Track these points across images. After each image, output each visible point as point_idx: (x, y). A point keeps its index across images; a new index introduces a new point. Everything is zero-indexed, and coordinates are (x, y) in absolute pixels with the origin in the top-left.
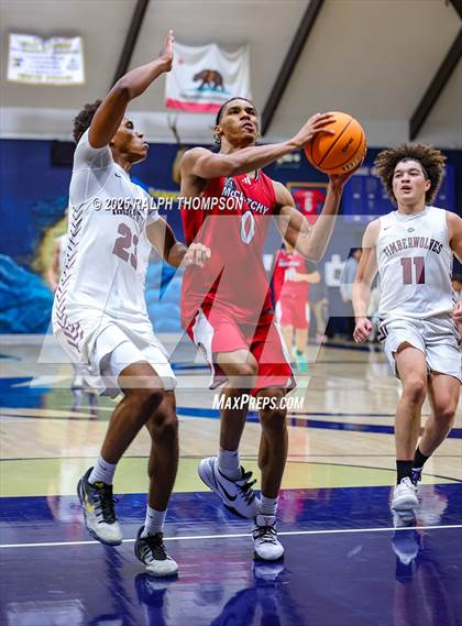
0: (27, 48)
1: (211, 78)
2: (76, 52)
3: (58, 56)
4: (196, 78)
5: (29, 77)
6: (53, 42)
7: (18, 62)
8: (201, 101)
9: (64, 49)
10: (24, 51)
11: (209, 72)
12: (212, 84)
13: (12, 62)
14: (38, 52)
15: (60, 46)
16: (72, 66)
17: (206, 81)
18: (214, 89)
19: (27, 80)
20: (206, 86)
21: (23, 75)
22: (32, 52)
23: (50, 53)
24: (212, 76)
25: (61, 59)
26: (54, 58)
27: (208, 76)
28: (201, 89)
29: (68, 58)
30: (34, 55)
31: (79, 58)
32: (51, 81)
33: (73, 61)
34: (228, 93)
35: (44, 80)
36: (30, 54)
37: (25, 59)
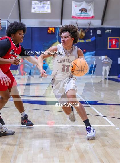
0: (36, 4)
1: (84, 10)
2: (49, 5)
3: (44, 6)
4: (80, 10)
5: (37, 11)
6: (43, 2)
7: (34, 8)
8: (81, 16)
9: (46, 4)
10: (36, 5)
11: (83, 9)
12: (84, 12)
13: (32, 8)
14: (39, 5)
15: (45, 3)
16: (48, 8)
17: (82, 11)
18: (85, 13)
19: (36, 12)
20: (82, 12)
21: (35, 11)
22: (37, 5)
23: (42, 5)
24: (84, 9)
25: (45, 7)
26: (43, 6)
27: (83, 10)
28: (81, 13)
29: (47, 6)
30: (38, 6)
31: (49, 6)
32: (42, 12)
33: (48, 7)
34: (88, 14)
35: (41, 12)
36: (37, 6)
37: (36, 7)
